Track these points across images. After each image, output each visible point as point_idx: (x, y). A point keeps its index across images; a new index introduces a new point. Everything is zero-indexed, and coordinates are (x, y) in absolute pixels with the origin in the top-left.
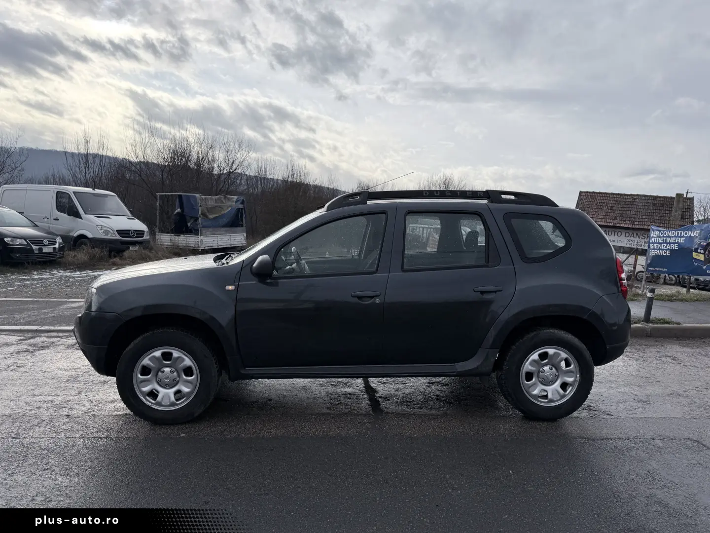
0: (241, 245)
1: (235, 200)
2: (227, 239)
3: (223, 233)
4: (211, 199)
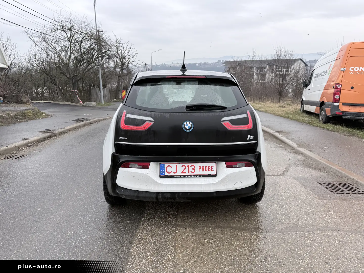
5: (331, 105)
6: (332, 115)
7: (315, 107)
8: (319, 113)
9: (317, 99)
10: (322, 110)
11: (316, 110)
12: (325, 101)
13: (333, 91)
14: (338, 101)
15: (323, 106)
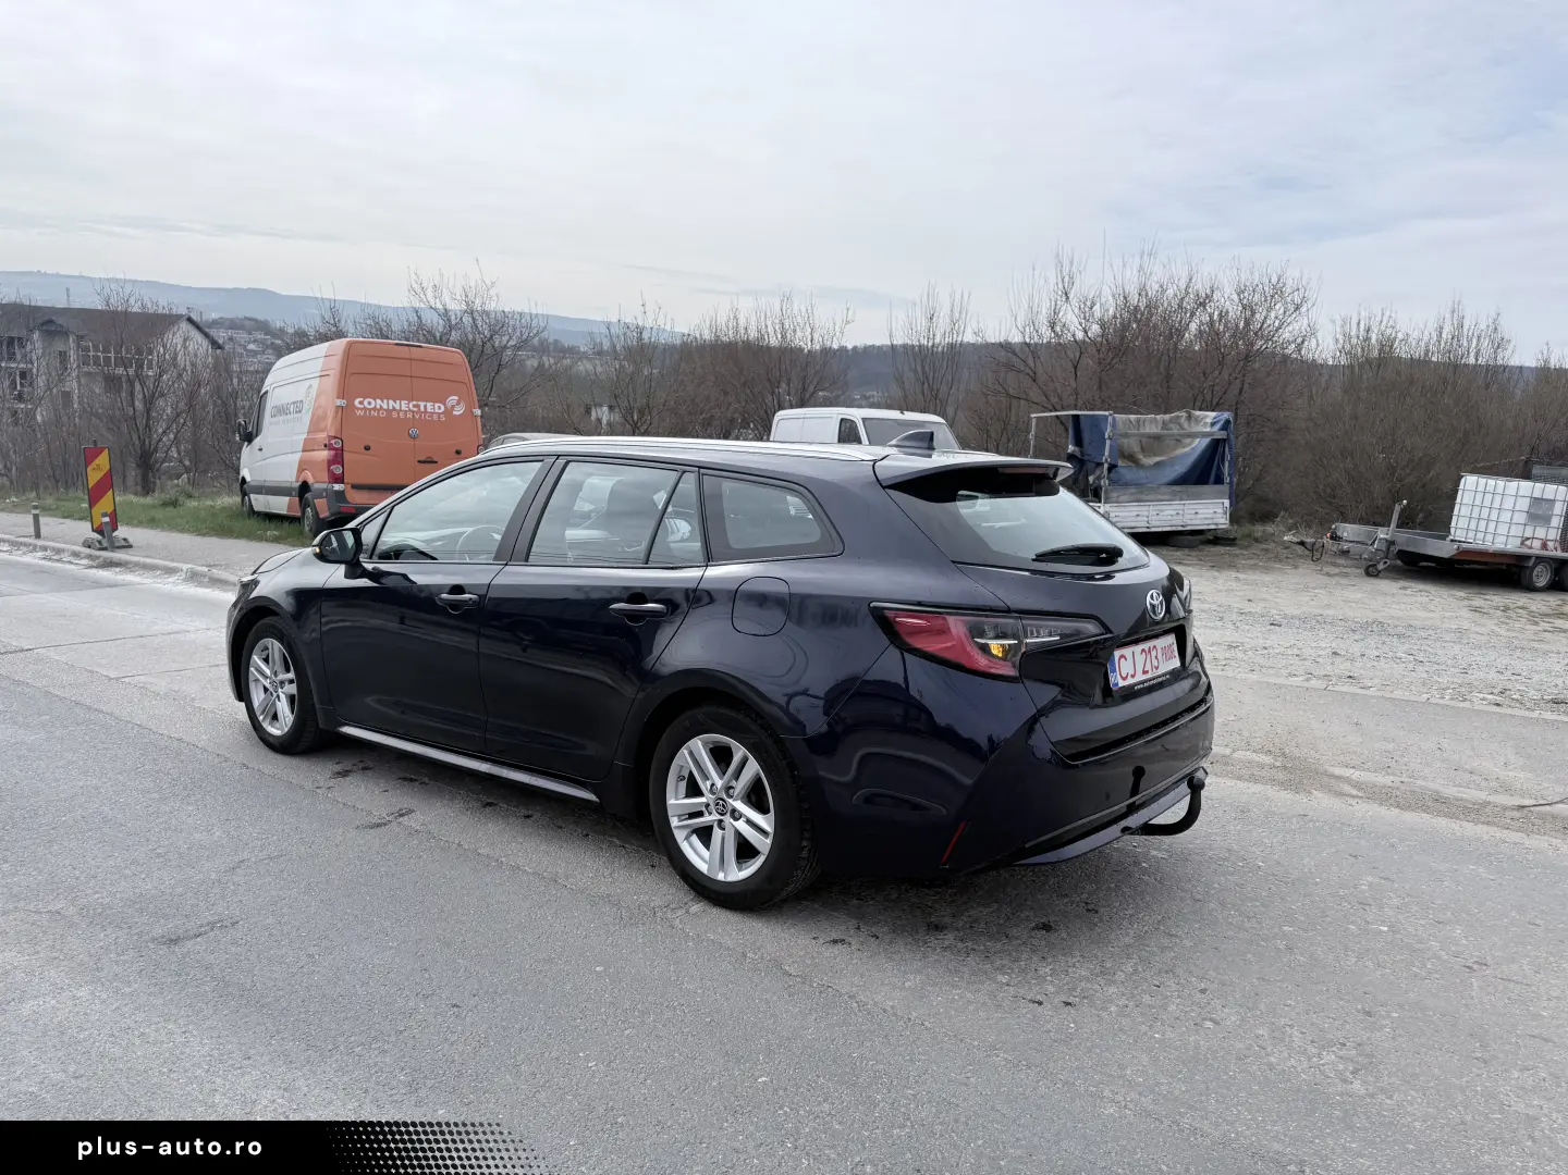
0: (1213, 527)
1: (1209, 420)
2: (1174, 513)
3: (1166, 497)
4: (1151, 421)
5: (326, 490)
6: (332, 515)
7: (287, 498)
8: (299, 514)
9: (288, 475)
10: (304, 504)
11: (289, 508)
12: (311, 480)
13: (324, 454)
14: (339, 479)
15: (308, 495)
